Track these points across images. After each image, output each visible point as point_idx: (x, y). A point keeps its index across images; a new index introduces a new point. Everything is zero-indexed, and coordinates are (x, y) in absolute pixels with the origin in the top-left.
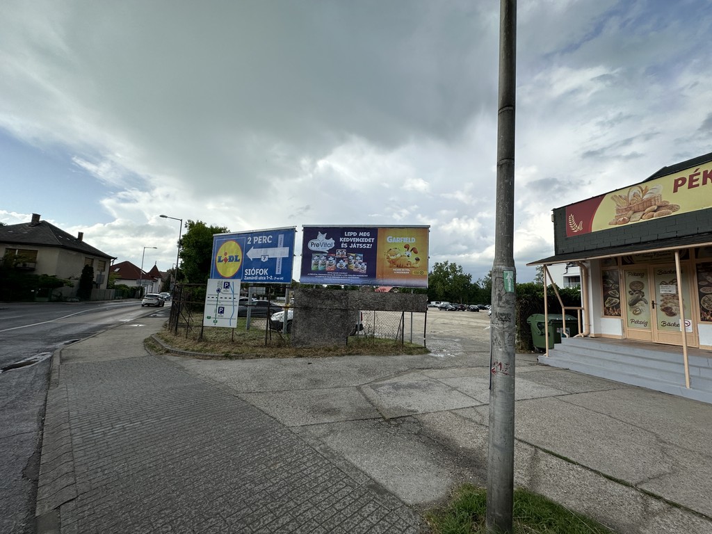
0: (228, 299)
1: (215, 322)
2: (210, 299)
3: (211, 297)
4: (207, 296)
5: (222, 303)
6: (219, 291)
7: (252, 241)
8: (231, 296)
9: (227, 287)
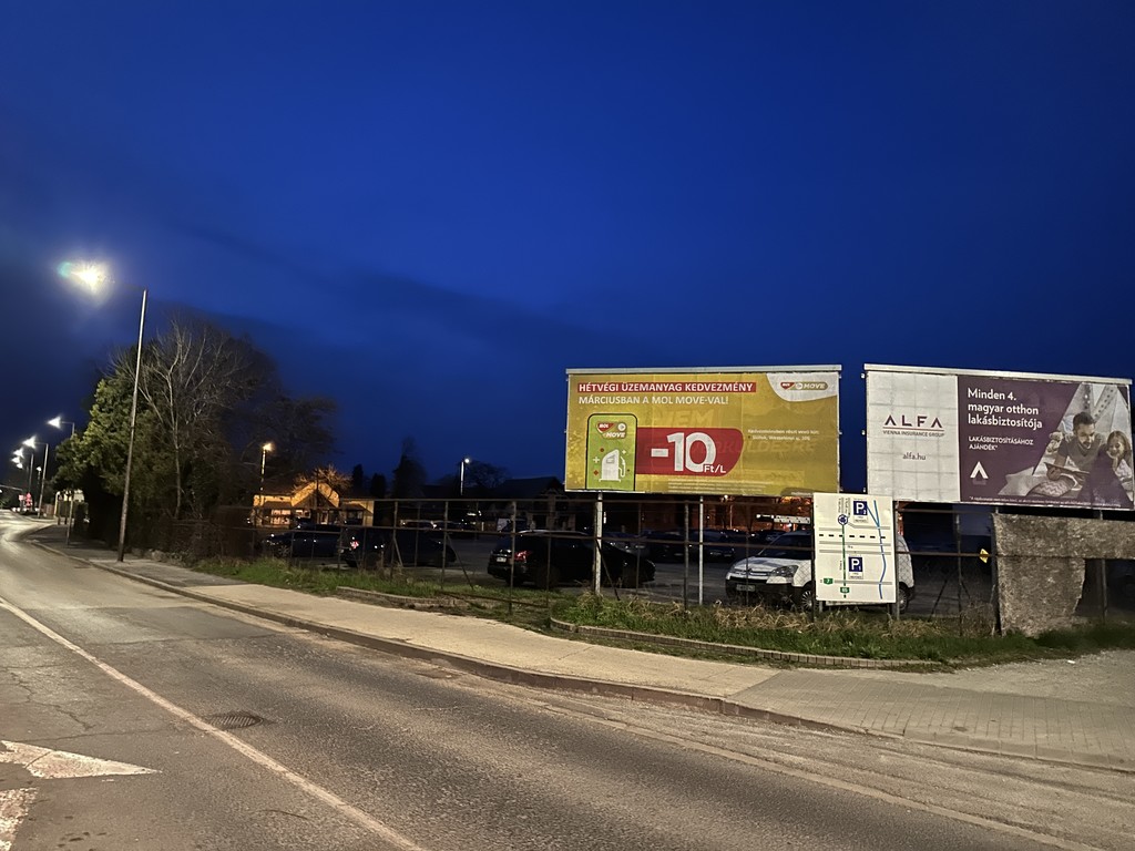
0: (867, 540)
1: (845, 590)
2: (826, 538)
3: (826, 533)
4: (817, 533)
5: (856, 548)
6: (843, 520)
8: (875, 532)
9: (861, 513)
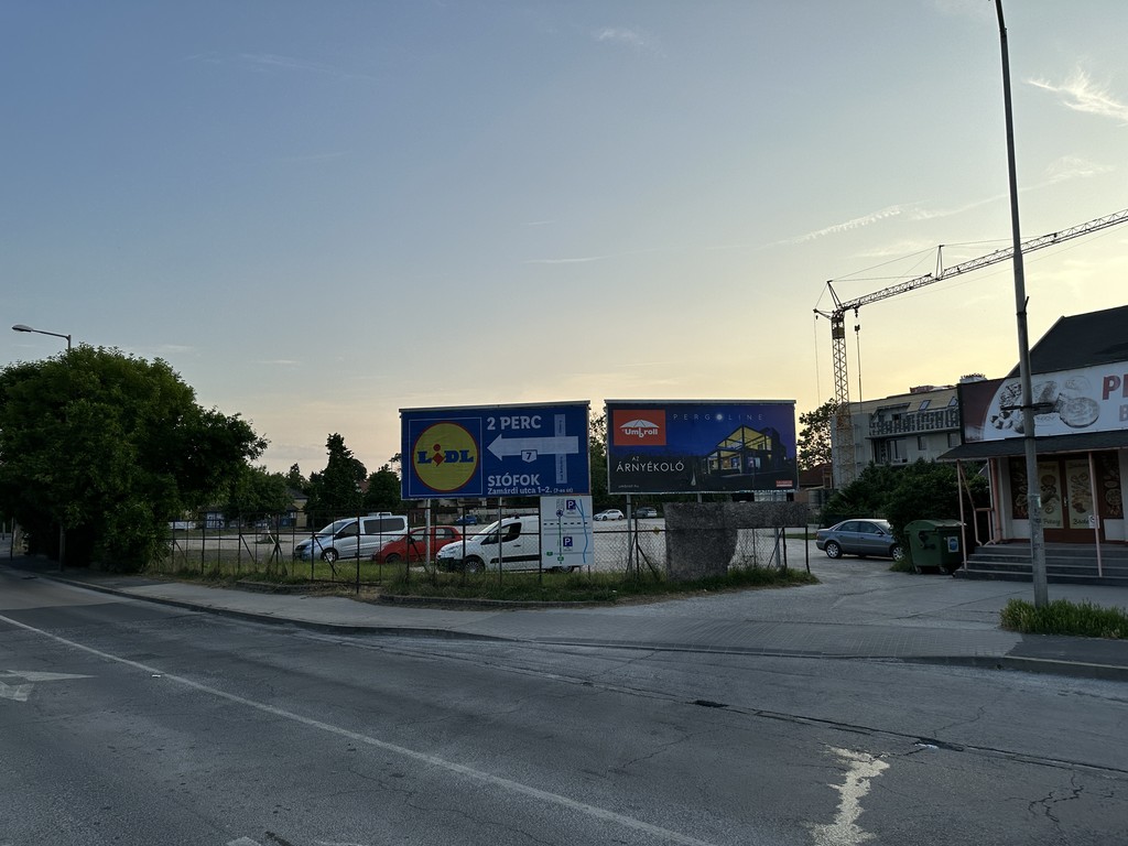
0: (576, 525)
1: (561, 559)
2: (548, 526)
3: (548, 523)
4: (543, 523)
5: (567, 531)
6: (560, 513)
7: (498, 424)
8: (581, 520)
9: (572, 508)
